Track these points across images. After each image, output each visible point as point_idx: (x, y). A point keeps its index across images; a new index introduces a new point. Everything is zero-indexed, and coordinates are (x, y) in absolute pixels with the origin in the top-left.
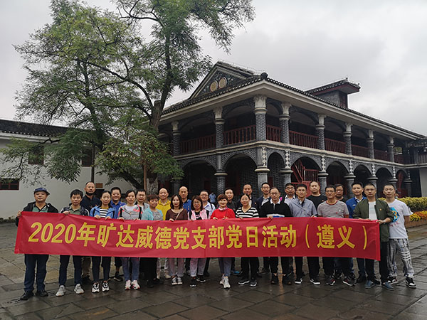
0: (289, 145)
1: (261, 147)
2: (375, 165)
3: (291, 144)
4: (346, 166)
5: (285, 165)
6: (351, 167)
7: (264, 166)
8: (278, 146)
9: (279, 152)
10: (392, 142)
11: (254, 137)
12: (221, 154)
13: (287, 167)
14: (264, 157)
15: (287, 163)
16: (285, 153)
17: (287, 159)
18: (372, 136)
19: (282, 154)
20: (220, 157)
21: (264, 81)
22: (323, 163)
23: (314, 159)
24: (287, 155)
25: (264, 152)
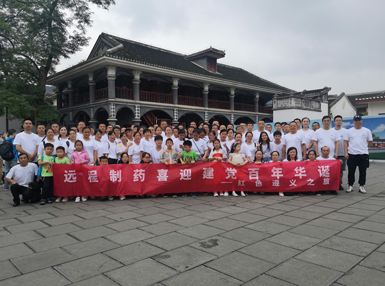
0: (138, 102)
1: (110, 104)
2: (235, 115)
3: (140, 100)
4: (201, 116)
5: (134, 116)
6: (206, 117)
7: (112, 117)
8: (127, 103)
9: (129, 107)
10: (258, 96)
11: (107, 97)
12: (93, 107)
13: (137, 117)
14: (112, 110)
15: (137, 115)
16: (135, 107)
17: (137, 112)
18: (233, 92)
19: (132, 108)
20: (92, 109)
21: (105, 57)
22: (175, 114)
23: (167, 111)
24: (137, 109)
25: (112, 107)
